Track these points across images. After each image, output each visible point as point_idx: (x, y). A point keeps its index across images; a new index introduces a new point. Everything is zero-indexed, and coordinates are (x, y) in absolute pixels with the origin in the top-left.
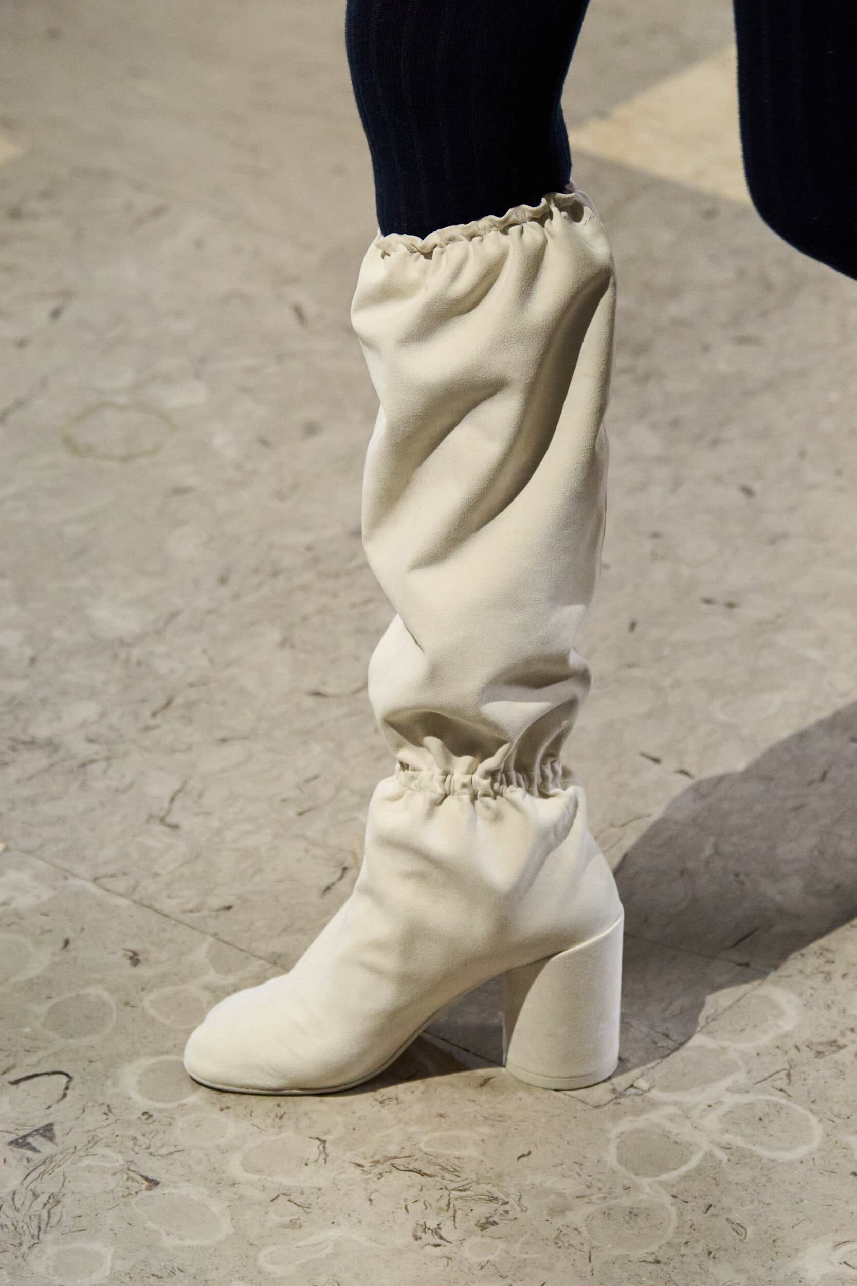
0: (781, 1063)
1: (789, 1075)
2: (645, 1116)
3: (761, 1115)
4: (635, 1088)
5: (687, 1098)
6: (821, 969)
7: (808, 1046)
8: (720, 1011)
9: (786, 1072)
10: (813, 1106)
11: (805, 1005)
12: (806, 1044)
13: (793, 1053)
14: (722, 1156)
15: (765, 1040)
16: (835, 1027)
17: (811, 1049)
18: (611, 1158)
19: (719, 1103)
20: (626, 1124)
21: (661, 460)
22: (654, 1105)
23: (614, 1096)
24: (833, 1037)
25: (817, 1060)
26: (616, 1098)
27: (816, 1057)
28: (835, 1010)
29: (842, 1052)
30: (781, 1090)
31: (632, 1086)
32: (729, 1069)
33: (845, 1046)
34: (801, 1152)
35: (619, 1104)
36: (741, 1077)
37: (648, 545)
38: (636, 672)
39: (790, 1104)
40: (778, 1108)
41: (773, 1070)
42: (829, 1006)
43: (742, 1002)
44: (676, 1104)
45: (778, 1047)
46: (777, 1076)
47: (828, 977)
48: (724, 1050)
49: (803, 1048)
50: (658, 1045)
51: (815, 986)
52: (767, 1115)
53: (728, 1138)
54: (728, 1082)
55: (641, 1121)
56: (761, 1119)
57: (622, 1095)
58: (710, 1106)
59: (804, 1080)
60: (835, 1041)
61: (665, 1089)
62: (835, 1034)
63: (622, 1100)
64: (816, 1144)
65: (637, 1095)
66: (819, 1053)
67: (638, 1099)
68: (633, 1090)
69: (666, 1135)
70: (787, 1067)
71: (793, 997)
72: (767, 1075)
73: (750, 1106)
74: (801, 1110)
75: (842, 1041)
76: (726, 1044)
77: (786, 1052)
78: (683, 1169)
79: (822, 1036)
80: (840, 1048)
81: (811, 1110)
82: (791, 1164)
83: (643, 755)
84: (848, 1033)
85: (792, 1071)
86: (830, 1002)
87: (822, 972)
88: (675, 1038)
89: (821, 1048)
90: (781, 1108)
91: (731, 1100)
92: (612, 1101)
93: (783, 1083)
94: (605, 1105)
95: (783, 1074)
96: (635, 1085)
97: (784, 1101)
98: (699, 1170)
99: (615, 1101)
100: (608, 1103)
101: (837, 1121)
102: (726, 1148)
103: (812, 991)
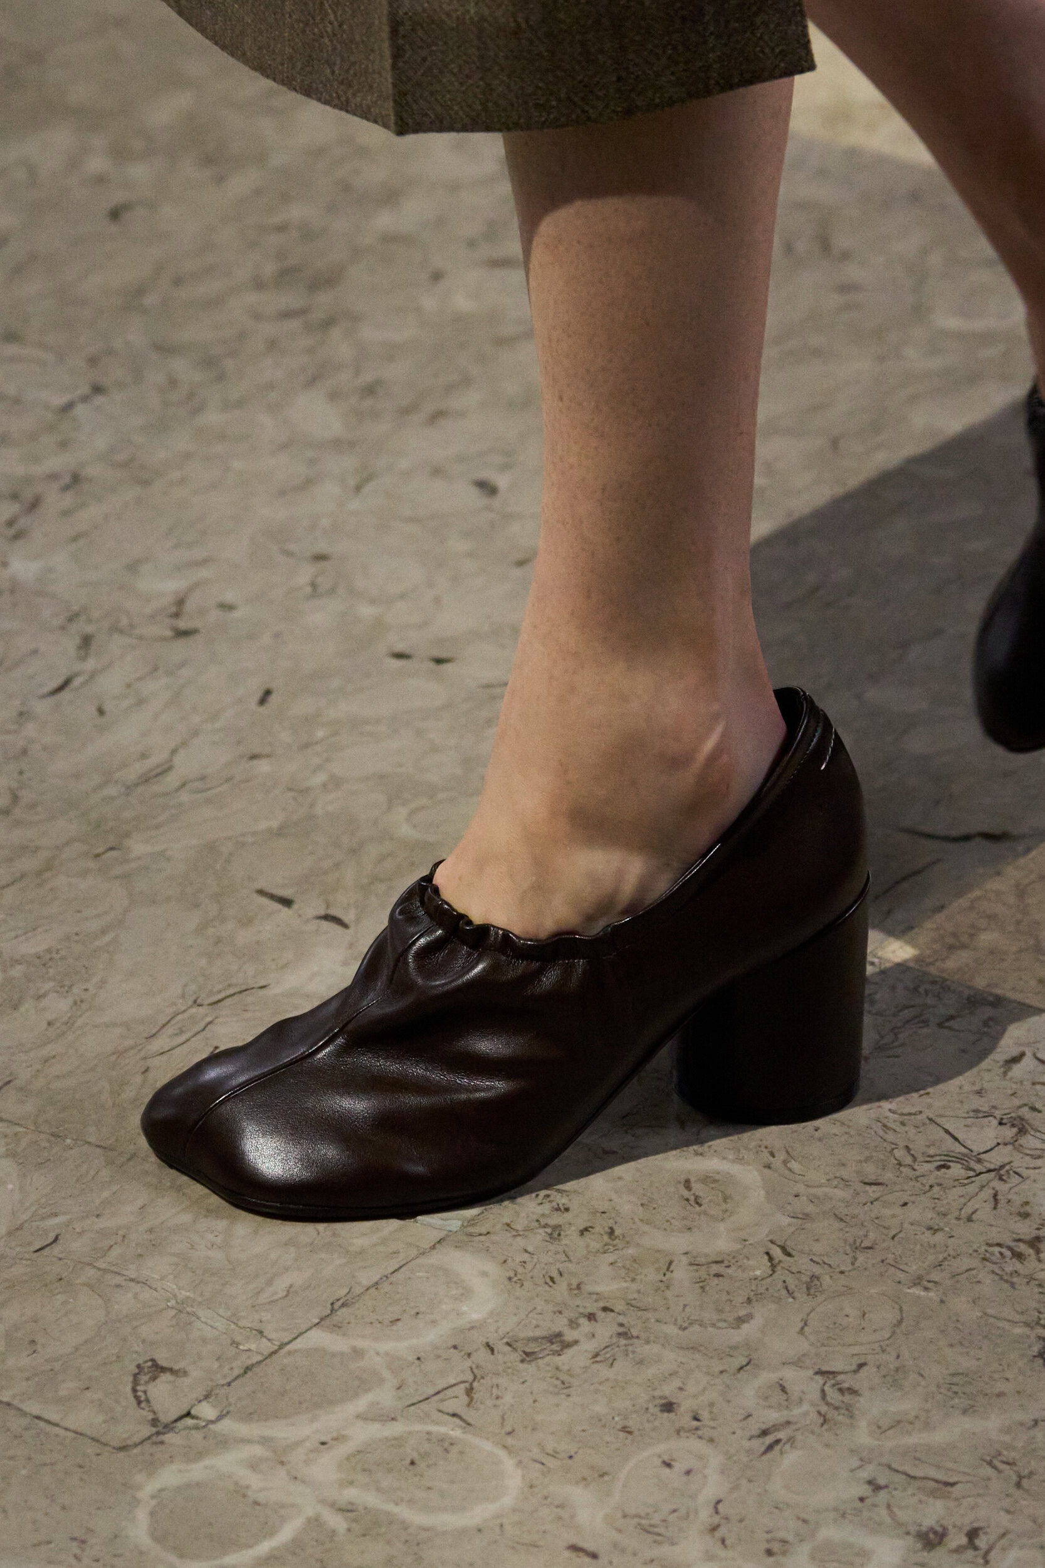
0: (459, 1371)
1: (469, 1391)
2: (207, 1462)
3: (415, 1456)
4: (193, 1417)
5: (281, 1431)
6: (543, 1221)
7: (508, 1344)
8: (358, 1290)
9: (467, 1385)
10: (510, 1441)
11: (510, 1279)
12: (505, 1340)
13: (482, 1355)
14: (337, 1522)
15: (430, 1336)
16: (560, 1312)
17: (515, 1349)
18: (139, 1530)
19: (339, 1439)
20: (170, 1476)
21: (338, 445)
22: (224, 1443)
23: (154, 1430)
24: (556, 1329)
25: (522, 1366)
26: (158, 1433)
27: (522, 1361)
28: (562, 1286)
29: (570, 1352)
30: (454, 1415)
31: (188, 1414)
32: (362, 1383)
33: (576, 1342)
34: (479, 1514)
35: (162, 1443)
36: (384, 1396)
37: (304, 575)
38: (264, 767)
39: (469, 1437)
40: (446, 1445)
41: (442, 1384)
42: (552, 1279)
43: (400, 1275)
44: (264, 1441)
45: (455, 1347)
46: (449, 1392)
47: (556, 1233)
48: (358, 1353)
49: (500, 1347)
50: (241, 1347)
51: (530, 1249)
52: (425, 1456)
53: (351, 1494)
54: (361, 1404)
55: (197, 1471)
56: (412, 1463)
57: (169, 1427)
58: (323, 1443)
59: (497, 1398)
60: (559, 1335)
61: (248, 1416)
62: (560, 1324)
63: (168, 1437)
64: (508, 1501)
65: (197, 1428)
66: (527, 1354)
67: (197, 1436)
68: (189, 1422)
69: (241, 1491)
70: (470, 1377)
71: (491, 1267)
72: (431, 1391)
73: (397, 1442)
74: (487, 1446)
75: (570, 1335)
76: (360, 1343)
77: (469, 1355)
78: (264, 1547)
79: (537, 1326)
80: (567, 1345)
81: (505, 1447)
82: (461, 1533)
83: (261, 892)
84: (583, 1321)
85: (475, 1384)
86: (555, 1275)
87: (546, 1226)
88: (272, 1336)
89: (532, 1347)
90: (452, 1444)
91: (363, 1434)
92: (149, 1438)
93: (456, 1402)
94: (136, 1445)
95: (460, 1390)
96: (193, 1412)
97: (457, 1433)
98: (296, 1547)
99: (154, 1438)
100: (142, 1442)
101: (551, 1463)
102: (347, 1510)
103: (526, 1257)
